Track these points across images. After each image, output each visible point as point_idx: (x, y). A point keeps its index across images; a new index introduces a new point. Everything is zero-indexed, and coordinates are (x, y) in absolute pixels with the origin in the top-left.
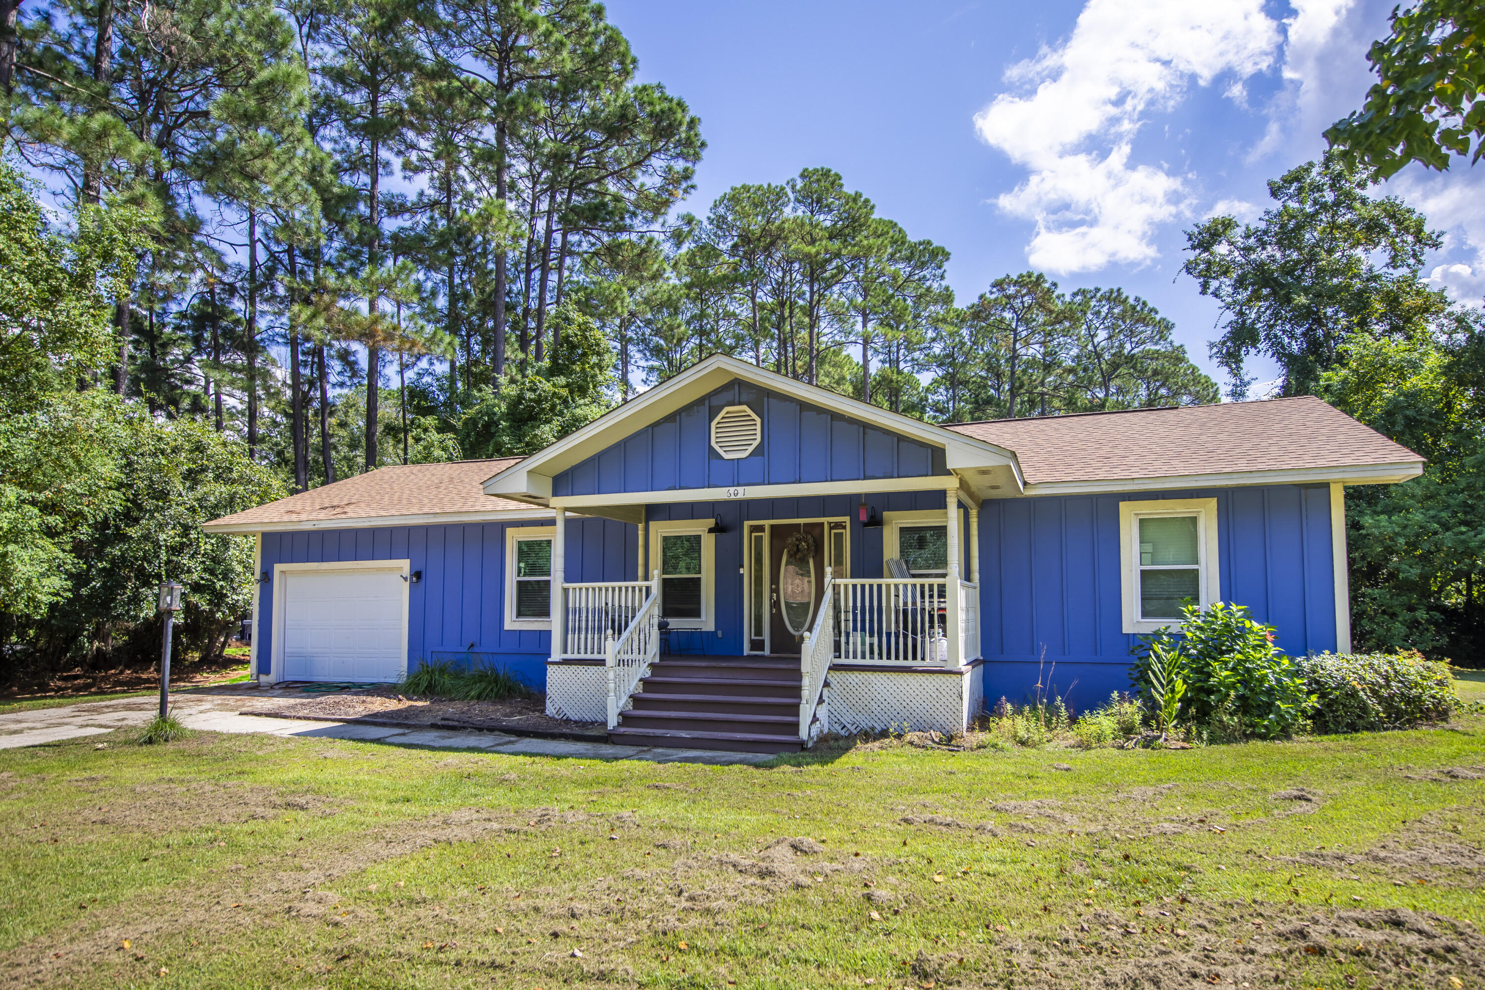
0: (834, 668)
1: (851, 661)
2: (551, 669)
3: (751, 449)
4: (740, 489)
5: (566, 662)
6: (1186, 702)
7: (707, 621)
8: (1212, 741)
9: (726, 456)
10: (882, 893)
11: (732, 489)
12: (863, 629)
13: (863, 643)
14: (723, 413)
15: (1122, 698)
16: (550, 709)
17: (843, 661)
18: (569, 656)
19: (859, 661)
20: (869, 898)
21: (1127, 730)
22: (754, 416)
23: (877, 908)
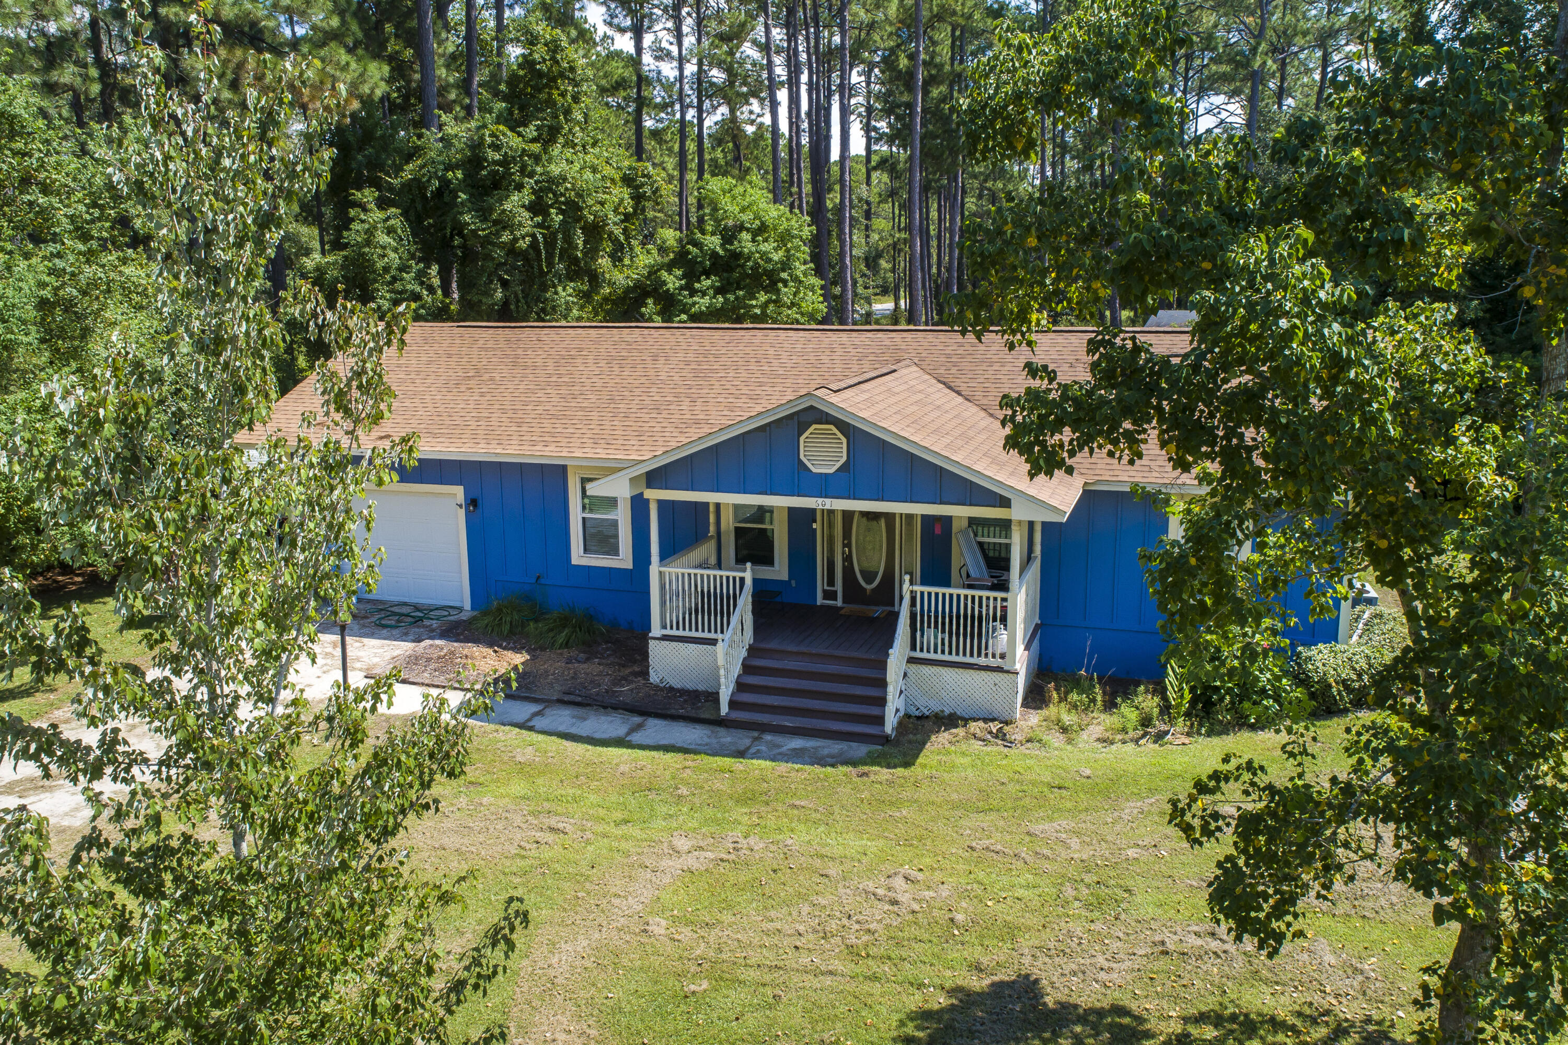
0: (911, 660)
1: (925, 655)
2: (652, 643)
3: (838, 465)
4: (828, 501)
5: (665, 638)
6: (1193, 702)
7: (780, 570)
8: (1209, 734)
9: (814, 470)
10: (960, 917)
11: (820, 500)
12: (936, 627)
13: (936, 637)
14: (811, 430)
15: (1147, 691)
16: (654, 678)
17: (918, 654)
18: (668, 632)
19: (932, 656)
20: (952, 920)
21: (1146, 722)
22: (840, 435)
23: (958, 928)
